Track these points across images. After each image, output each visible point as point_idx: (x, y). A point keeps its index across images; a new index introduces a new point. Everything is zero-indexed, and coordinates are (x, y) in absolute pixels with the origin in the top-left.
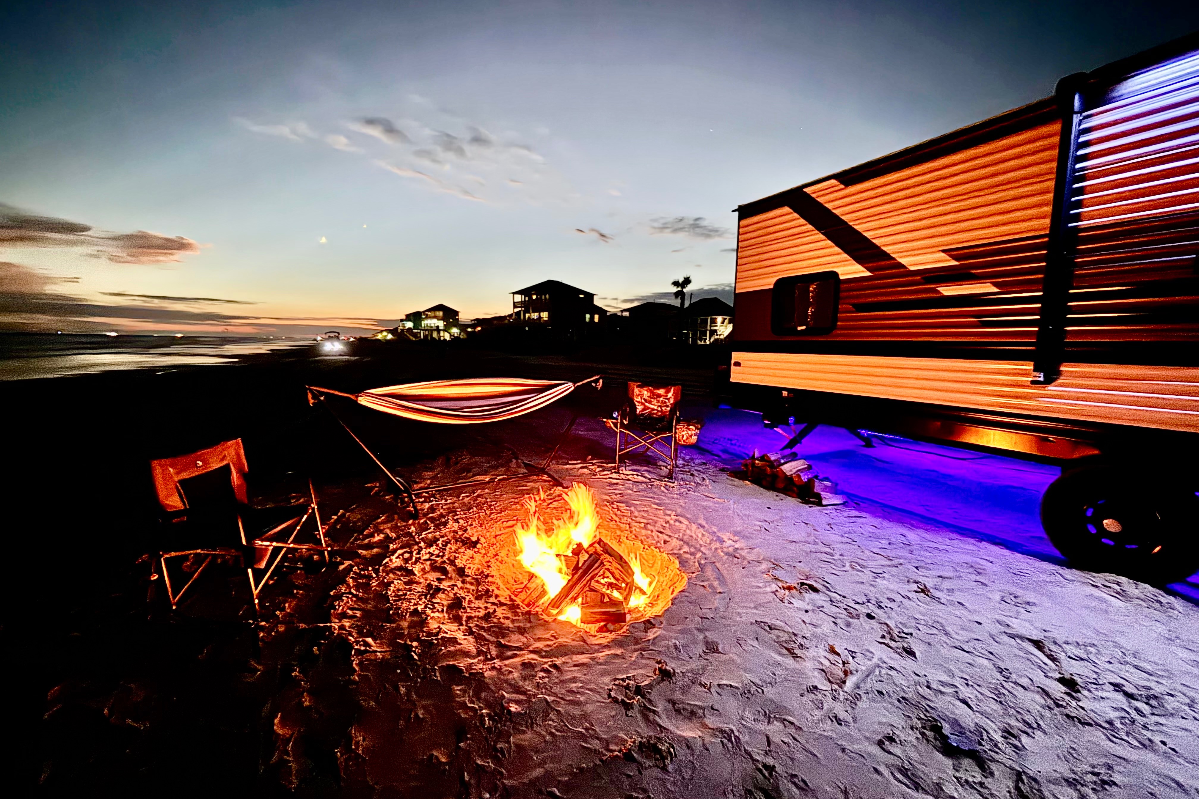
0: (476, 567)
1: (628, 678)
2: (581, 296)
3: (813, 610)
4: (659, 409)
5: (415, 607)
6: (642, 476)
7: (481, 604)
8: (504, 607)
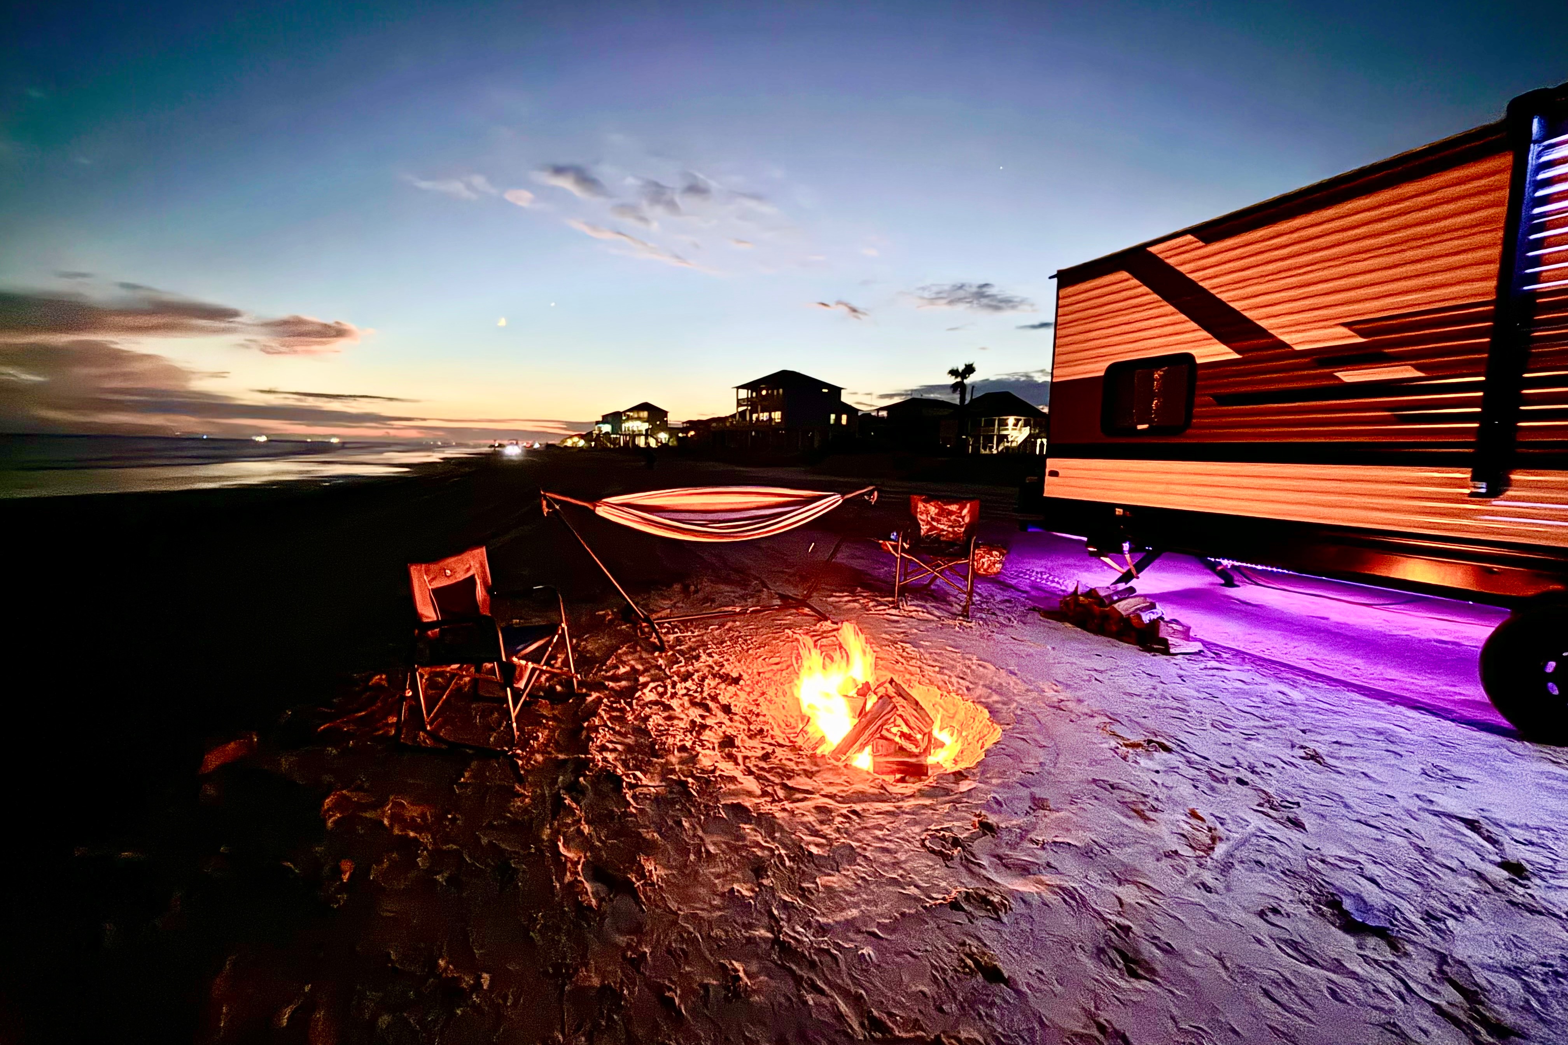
0: (743, 705)
1: (942, 829)
2: (824, 390)
3: (1165, 771)
4: (950, 529)
5: (682, 743)
6: (928, 613)
7: (755, 743)
8: (784, 749)
